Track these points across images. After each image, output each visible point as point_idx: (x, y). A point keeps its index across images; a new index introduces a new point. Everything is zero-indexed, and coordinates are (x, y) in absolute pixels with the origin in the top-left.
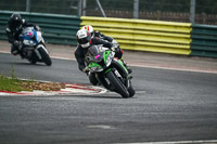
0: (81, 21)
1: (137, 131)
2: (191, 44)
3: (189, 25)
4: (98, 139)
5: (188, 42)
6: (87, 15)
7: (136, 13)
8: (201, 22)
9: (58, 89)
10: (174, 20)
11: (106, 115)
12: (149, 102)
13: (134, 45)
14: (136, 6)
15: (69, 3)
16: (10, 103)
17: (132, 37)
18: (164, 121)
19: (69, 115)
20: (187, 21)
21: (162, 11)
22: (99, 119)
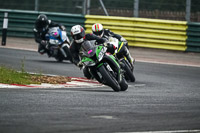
0: (86, 19)
1: (137, 121)
2: (186, 41)
3: (185, 23)
4: (101, 128)
5: (184, 39)
6: (91, 14)
7: (136, 12)
8: (196, 20)
9: (64, 83)
10: (171, 19)
11: (109, 106)
12: (148, 95)
13: (134, 41)
14: (136, 5)
15: (74, 3)
16: (21, 95)
17: (132, 34)
18: (162, 112)
19: (75, 106)
20: (184, 19)
21: (160, 9)
22: (102, 110)
